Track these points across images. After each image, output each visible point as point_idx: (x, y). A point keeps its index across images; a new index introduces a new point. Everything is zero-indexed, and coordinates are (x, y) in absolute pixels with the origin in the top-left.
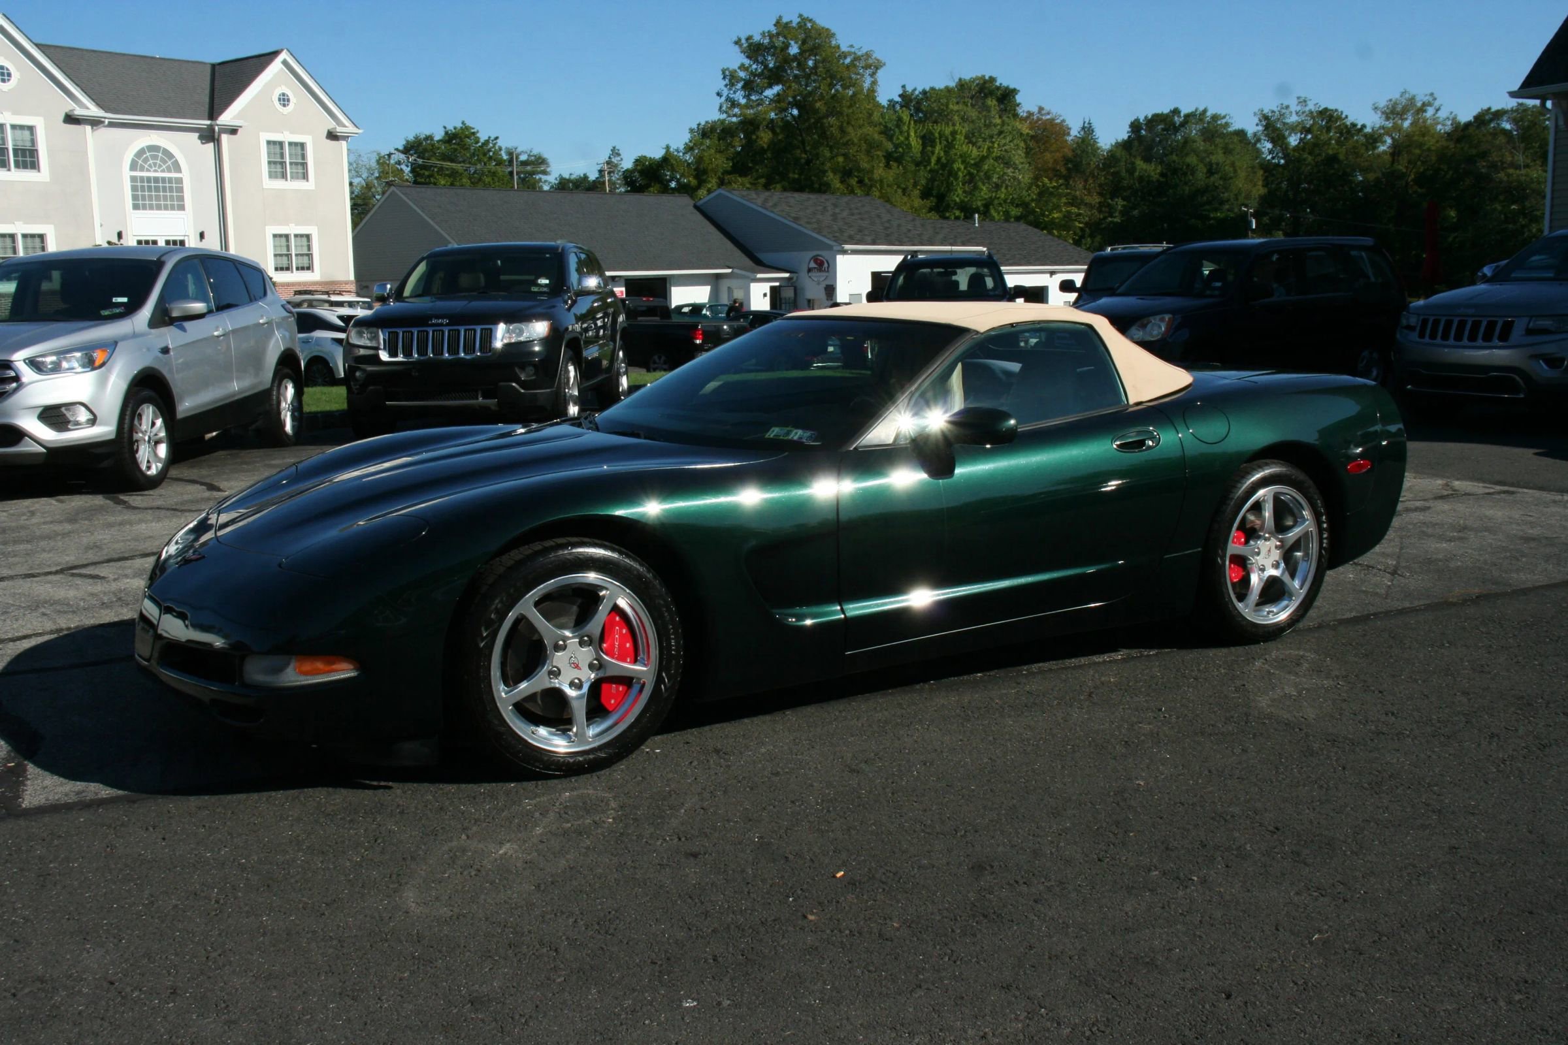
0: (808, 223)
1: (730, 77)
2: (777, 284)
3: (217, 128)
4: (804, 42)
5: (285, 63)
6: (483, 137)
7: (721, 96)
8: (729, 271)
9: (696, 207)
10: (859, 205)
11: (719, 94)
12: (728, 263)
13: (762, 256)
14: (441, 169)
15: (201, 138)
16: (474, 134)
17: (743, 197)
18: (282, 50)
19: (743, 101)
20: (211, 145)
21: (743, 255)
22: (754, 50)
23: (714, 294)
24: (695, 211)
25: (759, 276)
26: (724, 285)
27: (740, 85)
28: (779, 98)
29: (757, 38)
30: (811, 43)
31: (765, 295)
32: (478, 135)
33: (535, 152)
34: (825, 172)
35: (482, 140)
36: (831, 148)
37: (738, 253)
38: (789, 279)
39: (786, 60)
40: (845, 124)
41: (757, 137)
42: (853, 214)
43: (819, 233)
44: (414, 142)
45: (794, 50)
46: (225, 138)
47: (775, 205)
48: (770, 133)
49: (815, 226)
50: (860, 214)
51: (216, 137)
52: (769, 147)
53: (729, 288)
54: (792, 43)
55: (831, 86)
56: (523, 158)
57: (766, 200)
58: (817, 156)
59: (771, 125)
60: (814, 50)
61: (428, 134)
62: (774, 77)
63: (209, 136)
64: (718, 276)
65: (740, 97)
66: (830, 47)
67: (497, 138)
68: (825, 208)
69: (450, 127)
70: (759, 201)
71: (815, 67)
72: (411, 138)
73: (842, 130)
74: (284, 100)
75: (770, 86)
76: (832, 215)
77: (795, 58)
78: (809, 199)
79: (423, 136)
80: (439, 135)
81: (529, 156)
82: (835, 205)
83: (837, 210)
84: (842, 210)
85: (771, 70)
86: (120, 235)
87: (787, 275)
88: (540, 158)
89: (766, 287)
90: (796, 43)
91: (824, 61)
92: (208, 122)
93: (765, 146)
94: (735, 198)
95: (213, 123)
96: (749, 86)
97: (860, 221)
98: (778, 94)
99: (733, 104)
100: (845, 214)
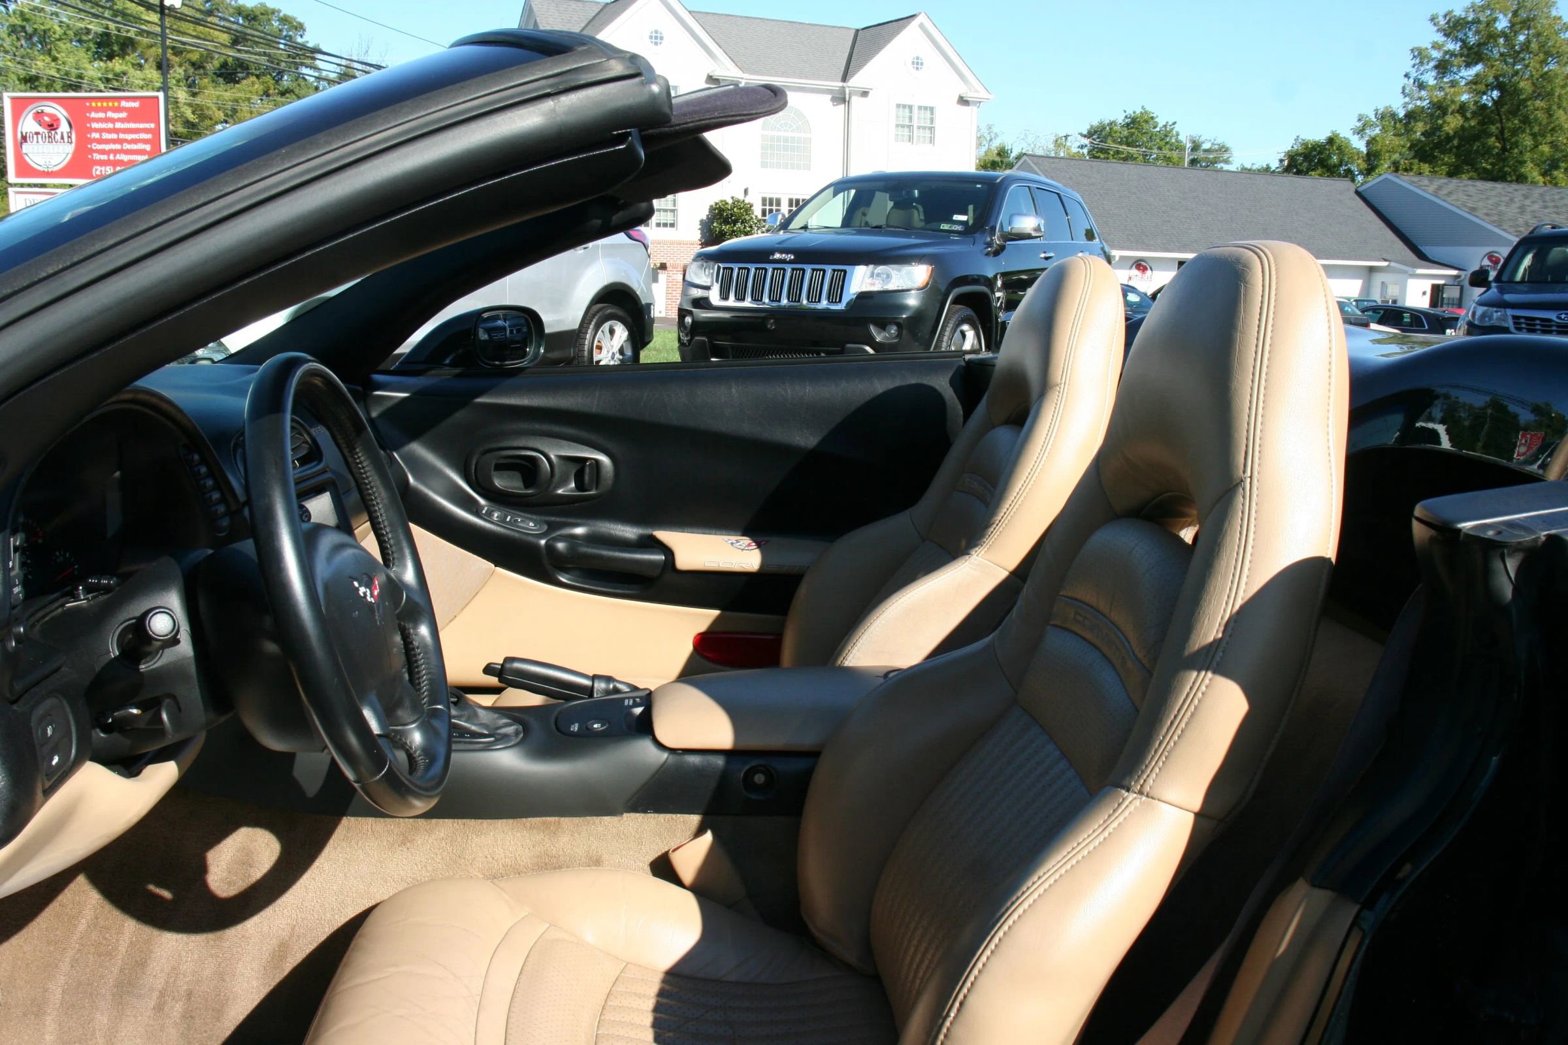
0: (1487, 214)
1: (1420, 55)
2: (1442, 282)
3: (847, 91)
4: (1515, 14)
5: (921, 26)
6: (1161, 122)
7: (1409, 78)
8: (1385, 264)
9: (1357, 193)
10: (1557, 197)
11: (1407, 76)
12: (1385, 256)
13: (1426, 250)
14: (1118, 152)
15: (834, 99)
16: (1152, 118)
17: (1412, 183)
18: (920, 13)
19: (1432, 82)
20: (842, 106)
21: (1406, 248)
22: (1454, 27)
23: (1367, 288)
24: (1357, 198)
25: (1419, 271)
26: (1378, 279)
27: (1432, 64)
28: (1475, 81)
29: (1459, 12)
30: (1523, 15)
31: (1424, 293)
32: (1157, 120)
33: (1219, 141)
34: (1522, 163)
35: (1160, 125)
36: (1534, 135)
37: (1399, 244)
38: (1457, 277)
39: (1492, 36)
40: (1555, 107)
41: (1445, 122)
42: (1546, 207)
43: (1499, 226)
44: (1098, 127)
45: (1502, 24)
46: (855, 100)
47: (1450, 193)
48: (1460, 118)
49: (1495, 218)
50: (1556, 207)
51: (847, 99)
52: (1455, 133)
53: (1383, 283)
54: (1501, 16)
55: (1544, 62)
56: (1206, 146)
57: (1440, 188)
58: (1516, 144)
59: (1462, 109)
60: (1526, 24)
61: (1112, 119)
62: (1473, 55)
63: (841, 98)
64: (1371, 270)
65: (1430, 78)
66: (1548, 17)
67: (1174, 123)
68: (1512, 200)
69: (1130, 112)
70: (1431, 189)
71: (1528, 42)
72: (1095, 123)
73: (1549, 113)
74: (918, 64)
75: (1468, 65)
76: (1519, 208)
77: (1503, 34)
78: (1493, 189)
79: (1107, 122)
80: (1120, 119)
81: (1213, 144)
82: (1526, 197)
83: (1527, 202)
84: (1534, 202)
85: (1470, 49)
86: (746, 192)
87: (1454, 272)
88: (1223, 147)
89: (1427, 285)
90: (1505, 15)
91: (1538, 35)
92: (841, 84)
93: (1451, 132)
94: (1404, 184)
95: (845, 84)
96: (1443, 67)
97: (1555, 216)
98: (1477, 75)
99: (1421, 86)
100: (1536, 207)
